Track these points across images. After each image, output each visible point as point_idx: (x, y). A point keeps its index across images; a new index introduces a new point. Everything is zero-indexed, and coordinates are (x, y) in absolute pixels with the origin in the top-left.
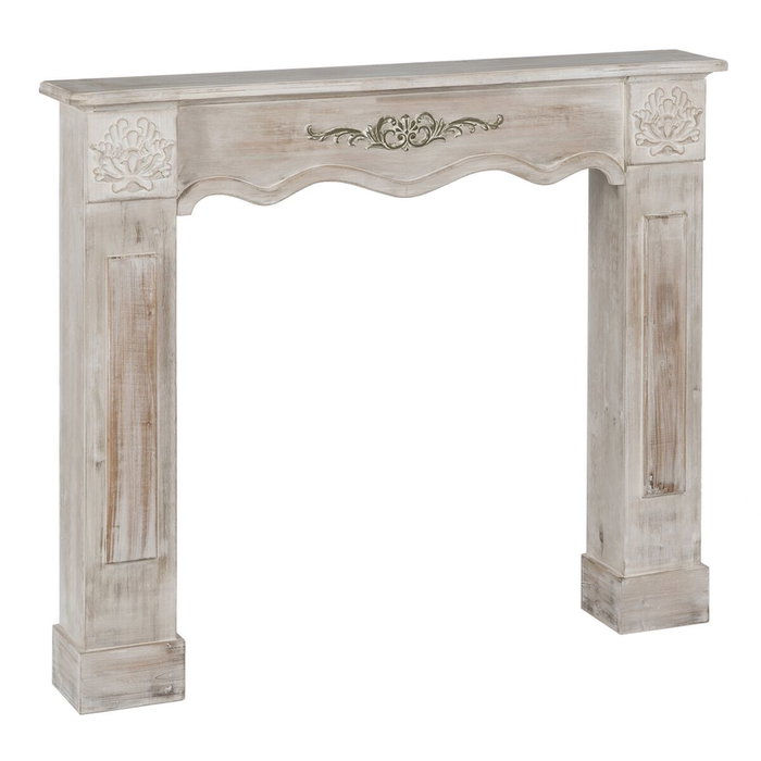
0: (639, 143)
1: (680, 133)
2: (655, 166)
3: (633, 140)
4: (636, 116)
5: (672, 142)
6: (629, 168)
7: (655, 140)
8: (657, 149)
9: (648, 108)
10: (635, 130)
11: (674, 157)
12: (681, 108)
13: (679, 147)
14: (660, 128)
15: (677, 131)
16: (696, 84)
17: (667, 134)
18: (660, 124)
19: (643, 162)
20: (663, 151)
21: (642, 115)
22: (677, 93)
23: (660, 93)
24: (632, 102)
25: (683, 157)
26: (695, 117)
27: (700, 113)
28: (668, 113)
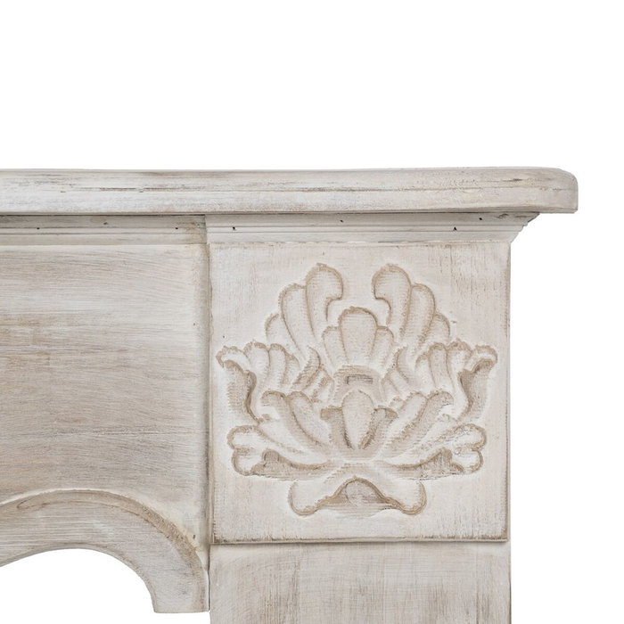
0: (247, 463)
1: (406, 433)
2: (322, 554)
3: (223, 454)
4: (234, 365)
5: (375, 465)
6: (220, 554)
7: (310, 457)
8: (314, 488)
9: (280, 338)
10: (227, 418)
11: (384, 522)
12: (410, 342)
13: (403, 487)
14: (327, 414)
15: (396, 428)
16: (470, 258)
17: (356, 437)
18: (327, 398)
19: (261, 533)
20: (340, 498)
21: (258, 365)
22: (394, 287)
23: (328, 287)
24: (217, 311)
25: (423, 525)
26: (465, 380)
27: (487, 364)
28: (360, 361)
